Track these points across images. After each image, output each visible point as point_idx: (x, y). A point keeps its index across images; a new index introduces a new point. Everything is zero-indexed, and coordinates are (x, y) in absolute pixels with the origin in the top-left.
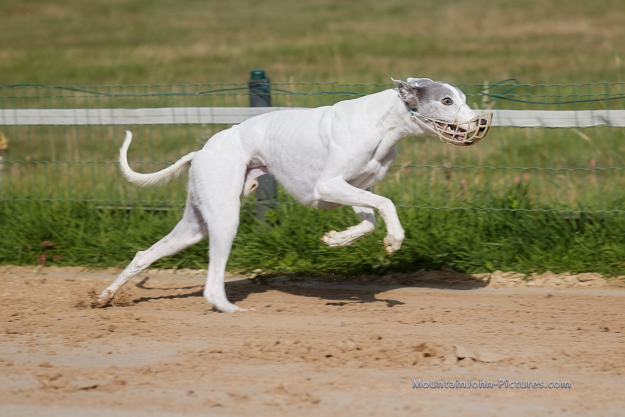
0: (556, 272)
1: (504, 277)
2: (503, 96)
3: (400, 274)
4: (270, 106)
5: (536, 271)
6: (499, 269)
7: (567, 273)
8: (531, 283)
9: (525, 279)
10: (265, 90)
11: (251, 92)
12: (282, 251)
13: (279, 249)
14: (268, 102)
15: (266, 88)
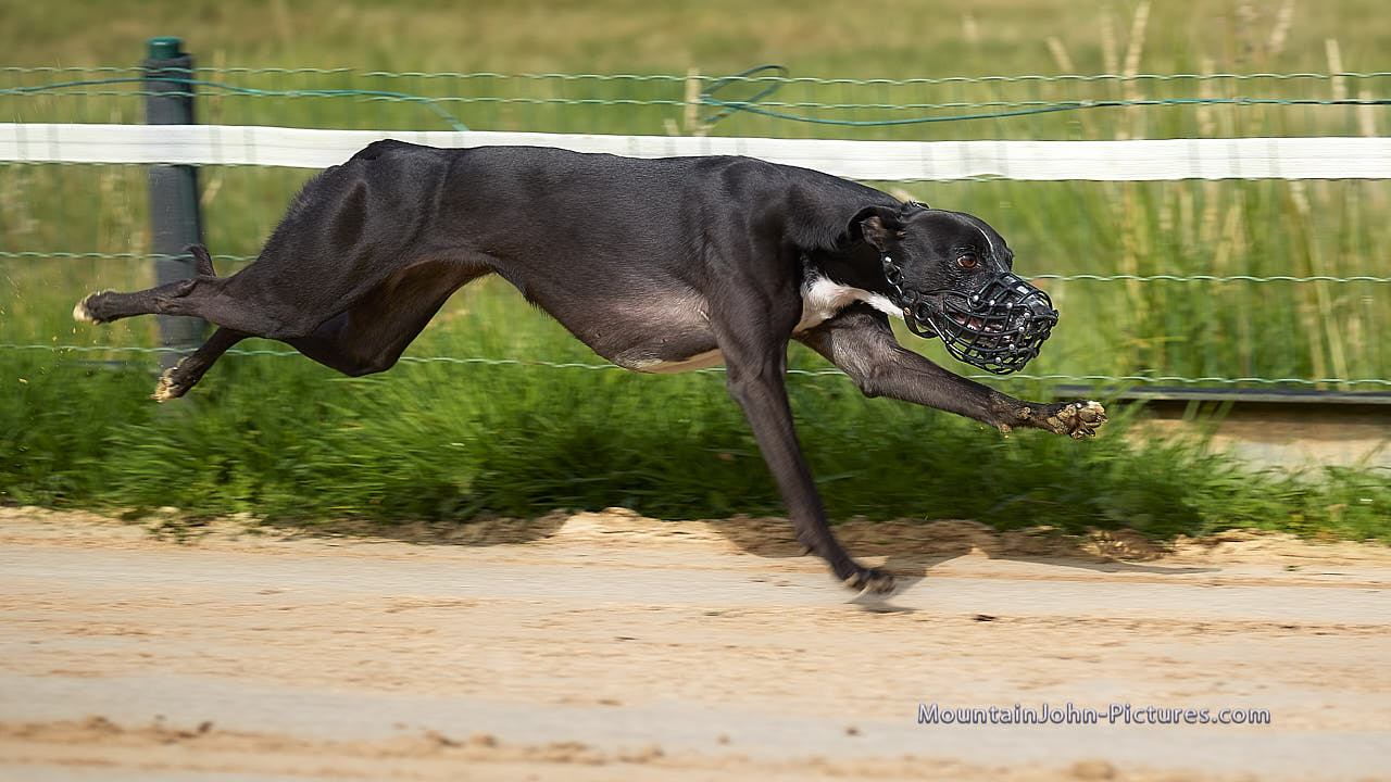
2: (752, 106)
3: (507, 520)
4: (190, 119)
7: (903, 520)
10: (183, 84)
11: (148, 89)
12: (223, 464)
13: (217, 459)
14: (187, 113)
15: (187, 81)
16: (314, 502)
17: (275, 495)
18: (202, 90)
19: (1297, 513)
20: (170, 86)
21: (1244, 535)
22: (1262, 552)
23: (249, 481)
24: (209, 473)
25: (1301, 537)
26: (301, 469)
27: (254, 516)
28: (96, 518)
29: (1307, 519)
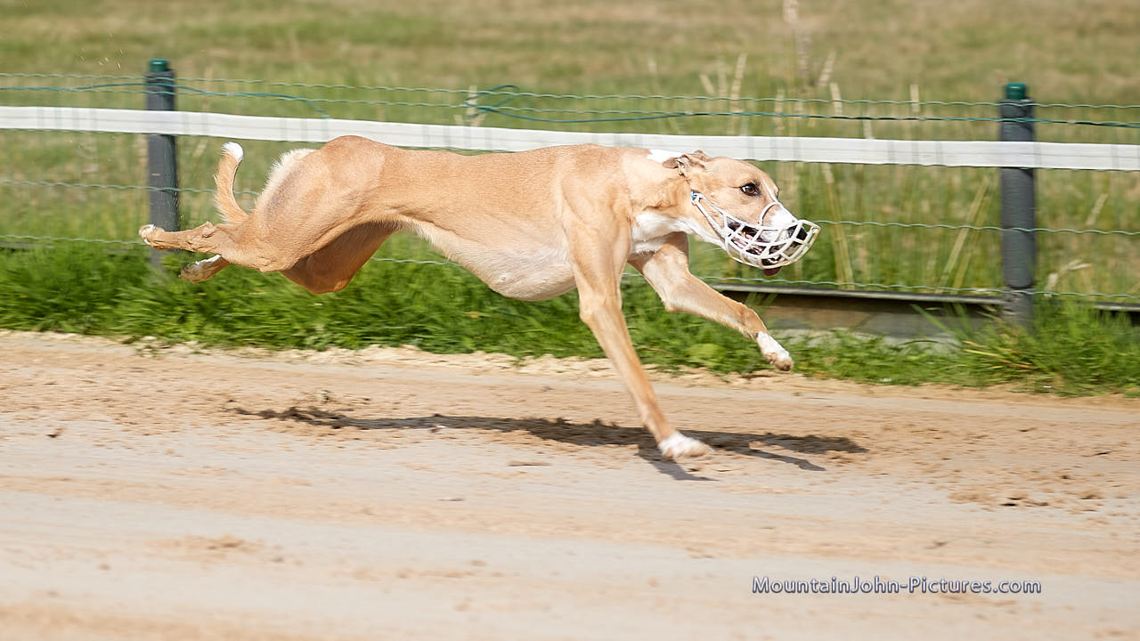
0: (559, 356)
1: (487, 360)
2: (495, 108)
3: (344, 350)
4: (172, 109)
5: (531, 354)
6: (481, 349)
7: (573, 358)
8: (524, 370)
9: (516, 364)
10: (168, 87)
11: (149, 89)
12: (183, 312)
13: (179, 309)
14: (171, 105)
15: (170, 85)
16: (235, 336)
17: (212, 330)
18: (180, 91)
19: (805, 360)
20: (161, 88)
21: (771, 373)
22: (780, 384)
23: (197, 323)
24: (174, 317)
25: (806, 376)
26: (228, 316)
27: (200, 342)
28: (109, 342)
29: (811, 365)
